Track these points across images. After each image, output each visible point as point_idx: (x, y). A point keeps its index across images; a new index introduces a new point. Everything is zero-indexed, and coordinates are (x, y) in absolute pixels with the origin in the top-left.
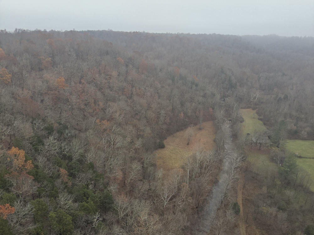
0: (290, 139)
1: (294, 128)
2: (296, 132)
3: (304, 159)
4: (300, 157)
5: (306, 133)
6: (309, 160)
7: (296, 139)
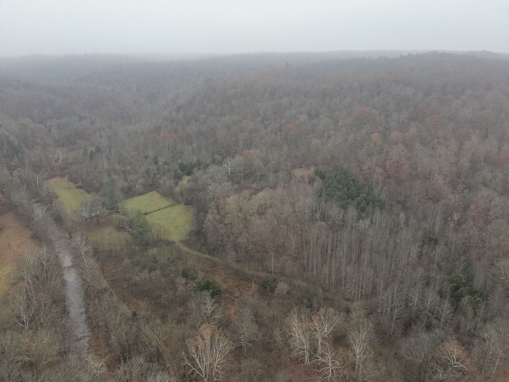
0: (127, 199)
1: (126, 184)
2: (130, 189)
3: (151, 214)
4: (146, 214)
5: (141, 187)
6: (155, 213)
7: (132, 196)
